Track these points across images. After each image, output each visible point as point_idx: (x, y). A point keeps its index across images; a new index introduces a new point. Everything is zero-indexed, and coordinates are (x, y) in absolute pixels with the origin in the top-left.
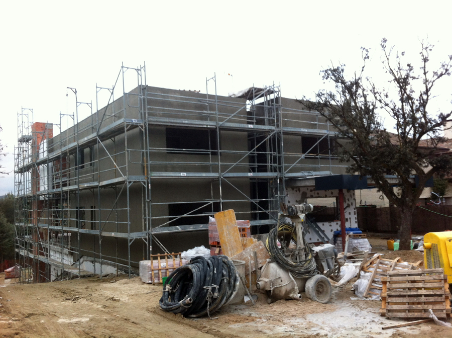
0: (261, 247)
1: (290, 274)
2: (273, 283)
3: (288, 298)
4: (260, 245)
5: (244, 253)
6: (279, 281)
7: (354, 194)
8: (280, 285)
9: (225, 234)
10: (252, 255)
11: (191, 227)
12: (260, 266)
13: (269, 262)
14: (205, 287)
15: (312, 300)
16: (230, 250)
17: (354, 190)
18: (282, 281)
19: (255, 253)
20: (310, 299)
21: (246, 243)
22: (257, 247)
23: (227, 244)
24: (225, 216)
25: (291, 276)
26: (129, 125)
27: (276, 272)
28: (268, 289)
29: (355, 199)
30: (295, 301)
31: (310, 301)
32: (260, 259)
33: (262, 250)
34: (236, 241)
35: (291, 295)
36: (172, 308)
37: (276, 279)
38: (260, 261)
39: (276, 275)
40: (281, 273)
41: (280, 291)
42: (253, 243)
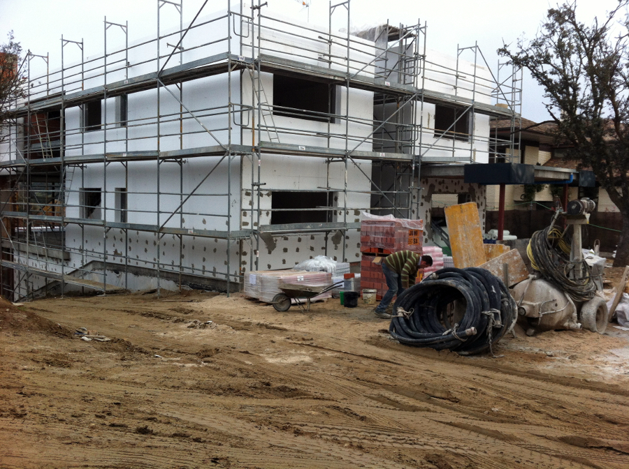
0: (515, 258)
1: (567, 296)
2: (542, 307)
3: (560, 329)
4: (514, 254)
5: (489, 265)
6: (552, 305)
7: (485, 191)
8: (552, 310)
9: (460, 237)
10: (501, 268)
11: (309, 227)
12: (512, 284)
13: (533, 279)
14: (486, 313)
15: (592, 331)
16: (467, 260)
17: (486, 184)
18: (556, 305)
19: (506, 267)
20: (589, 329)
21: (492, 252)
22: (509, 258)
23: (463, 251)
24: (462, 212)
25: (569, 299)
26: (234, 64)
27: (548, 293)
28: (535, 316)
29: (485, 198)
30: (571, 332)
31: (589, 332)
32: (513, 274)
33: (517, 261)
34: (476, 248)
35: (566, 324)
36: (432, 341)
37: (548, 303)
38: (513, 277)
39: (547, 298)
40: (555, 294)
41: (552, 319)
42: (503, 251)
